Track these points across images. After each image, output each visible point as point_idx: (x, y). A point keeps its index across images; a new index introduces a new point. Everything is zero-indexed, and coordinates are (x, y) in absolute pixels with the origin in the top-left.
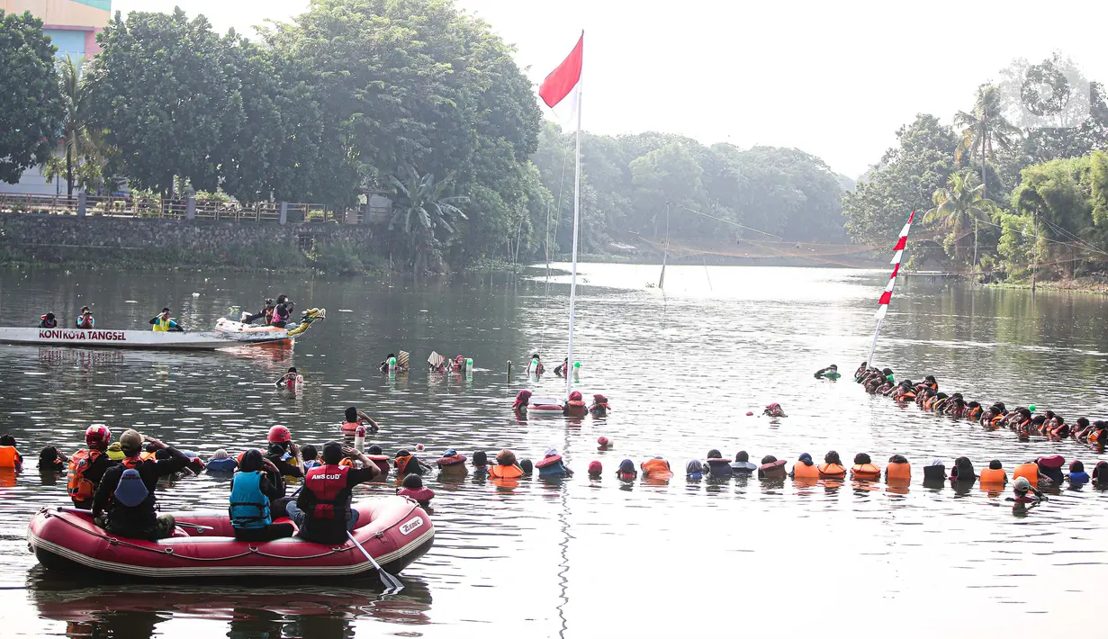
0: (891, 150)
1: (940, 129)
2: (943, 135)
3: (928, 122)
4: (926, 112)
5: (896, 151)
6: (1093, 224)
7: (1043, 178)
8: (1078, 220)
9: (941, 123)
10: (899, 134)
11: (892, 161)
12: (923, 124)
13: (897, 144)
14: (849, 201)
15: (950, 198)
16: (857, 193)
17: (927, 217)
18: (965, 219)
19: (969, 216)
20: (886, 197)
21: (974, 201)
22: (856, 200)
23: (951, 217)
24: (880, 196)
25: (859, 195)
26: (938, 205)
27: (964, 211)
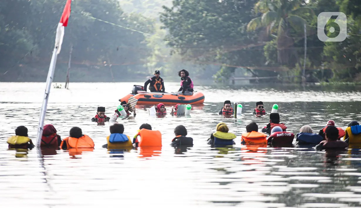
14: (166, 16)
15: (272, 8)
16: (172, 8)
17: (251, 26)
18: (287, 26)
19: (289, 23)
20: (201, 11)
21: (295, 9)
22: (173, 15)
23: (273, 24)
24: (194, 10)
25: (175, 10)
26: (260, 15)
27: (284, 19)
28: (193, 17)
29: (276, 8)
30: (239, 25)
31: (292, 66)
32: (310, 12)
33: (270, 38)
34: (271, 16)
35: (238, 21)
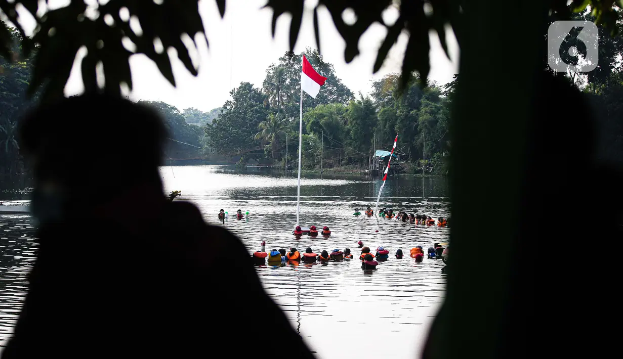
0: (228, 101)
1: (254, 90)
2: (255, 93)
3: (247, 87)
4: (246, 81)
5: (230, 102)
6: (351, 138)
7: (322, 116)
8: (342, 137)
9: (254, 87)
10: (231, 93)
11: (228, 107)
12: (245, 88)
13: (231, 99)
14: (209, 129)
15: (268, 127)
16: (212, 125)
17: (256, 136)
18: (277, 137)
19: (278, 135)
20: (229, 126)
21: (281, 127)
22: (213, 128)
23: (269, 136)
24: (225, 126)
25: (214, 126)
26: (262, 130)
27: (276, 133)
28: (224, 130)
29: (271, 127)
30: (251, 135)
31: (280, 160)
32: (290, 129)
33: (268, 143)
34: (268, 132)
35: (250, 132)
